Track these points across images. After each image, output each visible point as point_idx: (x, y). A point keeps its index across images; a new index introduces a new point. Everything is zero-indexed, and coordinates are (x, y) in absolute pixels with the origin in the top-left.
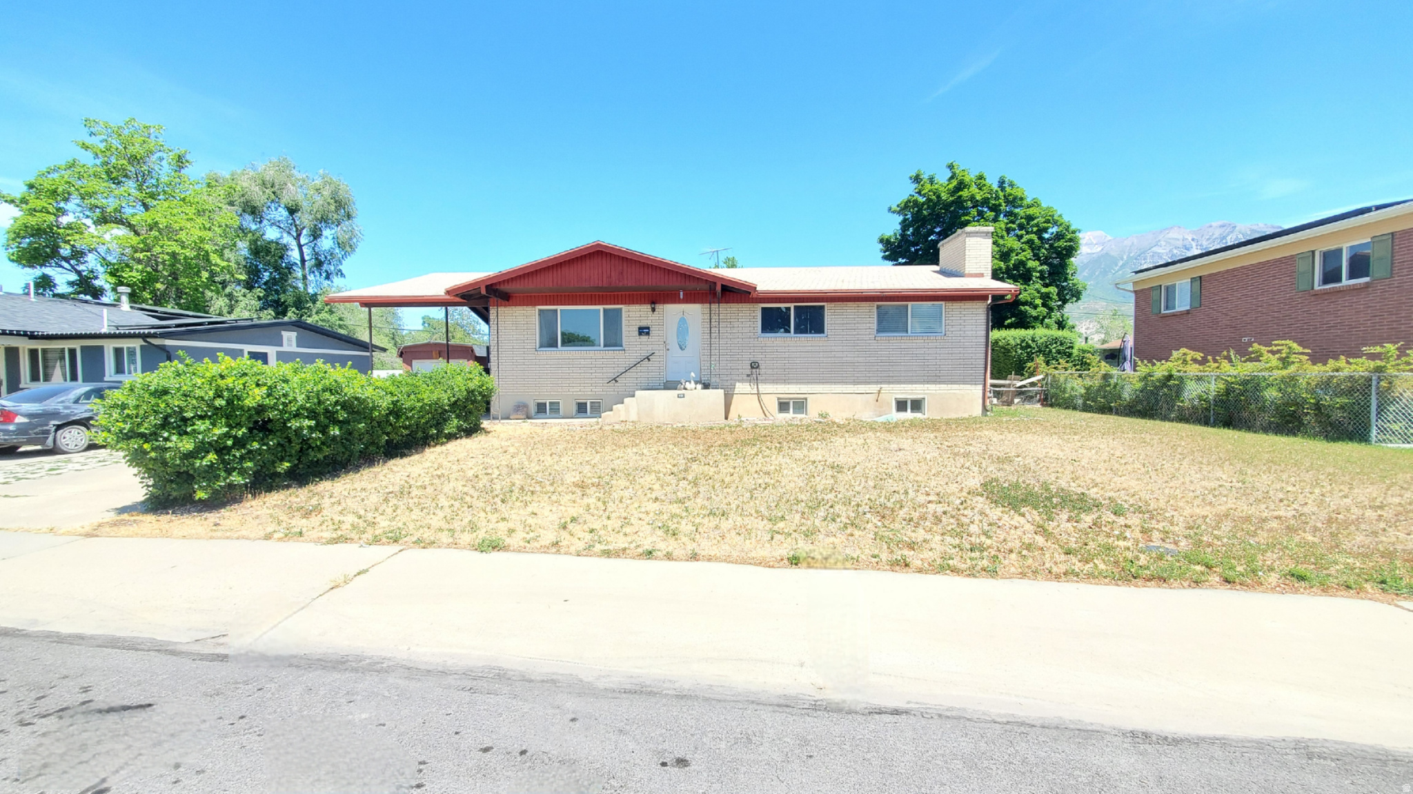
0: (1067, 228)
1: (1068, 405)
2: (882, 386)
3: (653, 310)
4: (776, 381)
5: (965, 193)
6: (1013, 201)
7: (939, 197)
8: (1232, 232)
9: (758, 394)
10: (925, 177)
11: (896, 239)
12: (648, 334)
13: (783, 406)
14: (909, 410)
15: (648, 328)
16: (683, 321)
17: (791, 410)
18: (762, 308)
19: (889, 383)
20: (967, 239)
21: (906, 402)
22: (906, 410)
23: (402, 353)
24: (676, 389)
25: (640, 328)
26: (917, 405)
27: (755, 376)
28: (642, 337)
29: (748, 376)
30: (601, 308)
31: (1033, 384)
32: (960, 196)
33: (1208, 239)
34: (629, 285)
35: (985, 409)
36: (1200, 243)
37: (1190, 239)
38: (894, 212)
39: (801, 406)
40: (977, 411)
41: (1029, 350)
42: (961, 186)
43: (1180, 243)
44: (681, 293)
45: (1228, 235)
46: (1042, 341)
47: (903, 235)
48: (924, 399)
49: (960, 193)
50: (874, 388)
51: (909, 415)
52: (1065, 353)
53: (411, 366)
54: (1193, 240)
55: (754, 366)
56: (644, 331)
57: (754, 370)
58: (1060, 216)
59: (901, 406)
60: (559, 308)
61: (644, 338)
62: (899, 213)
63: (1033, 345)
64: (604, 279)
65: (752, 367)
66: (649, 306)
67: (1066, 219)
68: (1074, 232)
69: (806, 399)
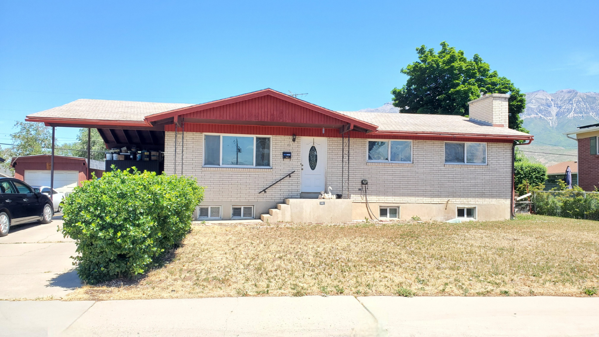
0: (518, 92)
1: (551, 213)
2: (449, 199)
3: (294, 140)
4: (378, 193)
5: (456, 64)
6: (484, 72)
7: (438, 65)
8: (575, 96)
9: (366, 203)
10: (427, 50)
11: (404, 92)
12: (290, 157)
13: (383, 212)
14: (465, 216)
15: (290, 153)
16: (313, 149)
17: (388, 215)
18: (369, 142)
19: (454, 197)
20: (494, 101)
21: (463, 210)
22: (463, 216)
23: (15, 163)
24: (317, 198)
25: (284, 153)
26: (470, 212)
27: (364, 190)
28: (285, 160)
29: (360, 189)
30: (254, 136)
31: (525, 199)
32: (453, 66)
33: (561, 100)
34: (288, 121)
35: (512, 215)
36: (556, 102)
37: (550, 99)
38: (405, 73)
39: (394, 212)
40: (508, 216)
41: (519, 176)
42: (453, 59)
43: (544, 102)
44: (324, 130)
45: (573, 98)
46: (527, 170)
47: (409, 90)
48: (475, 208)
49: (453, 64)
50: (445, 200)
51: (465, 219)
52: (540, 178)
53: (23, 175)
54: (552, 100)
55: (364, 183)
56: (286, 155)
57: (364, 186)
58: (512, 84)
59: (461, 212)
60: (222, 135)
61: (287, 160)
62: (408, 74)
63: (522, 172)
64: (269, 116)
65: (362, 183)
66: (291, 137)
67: (516, 86)
68: (521, 96)
69: (399, 207)
